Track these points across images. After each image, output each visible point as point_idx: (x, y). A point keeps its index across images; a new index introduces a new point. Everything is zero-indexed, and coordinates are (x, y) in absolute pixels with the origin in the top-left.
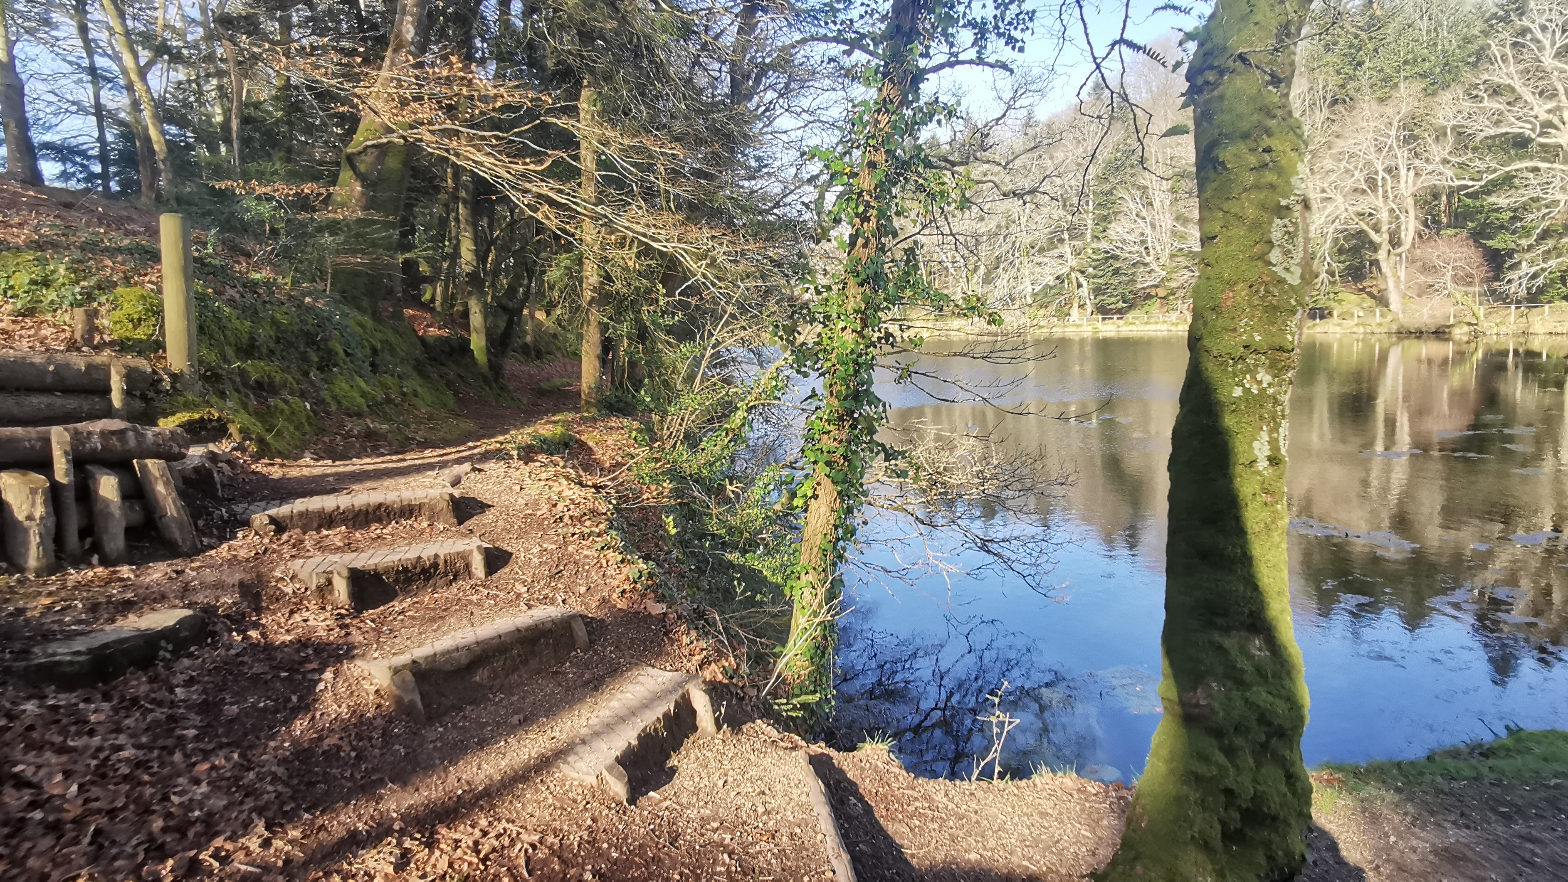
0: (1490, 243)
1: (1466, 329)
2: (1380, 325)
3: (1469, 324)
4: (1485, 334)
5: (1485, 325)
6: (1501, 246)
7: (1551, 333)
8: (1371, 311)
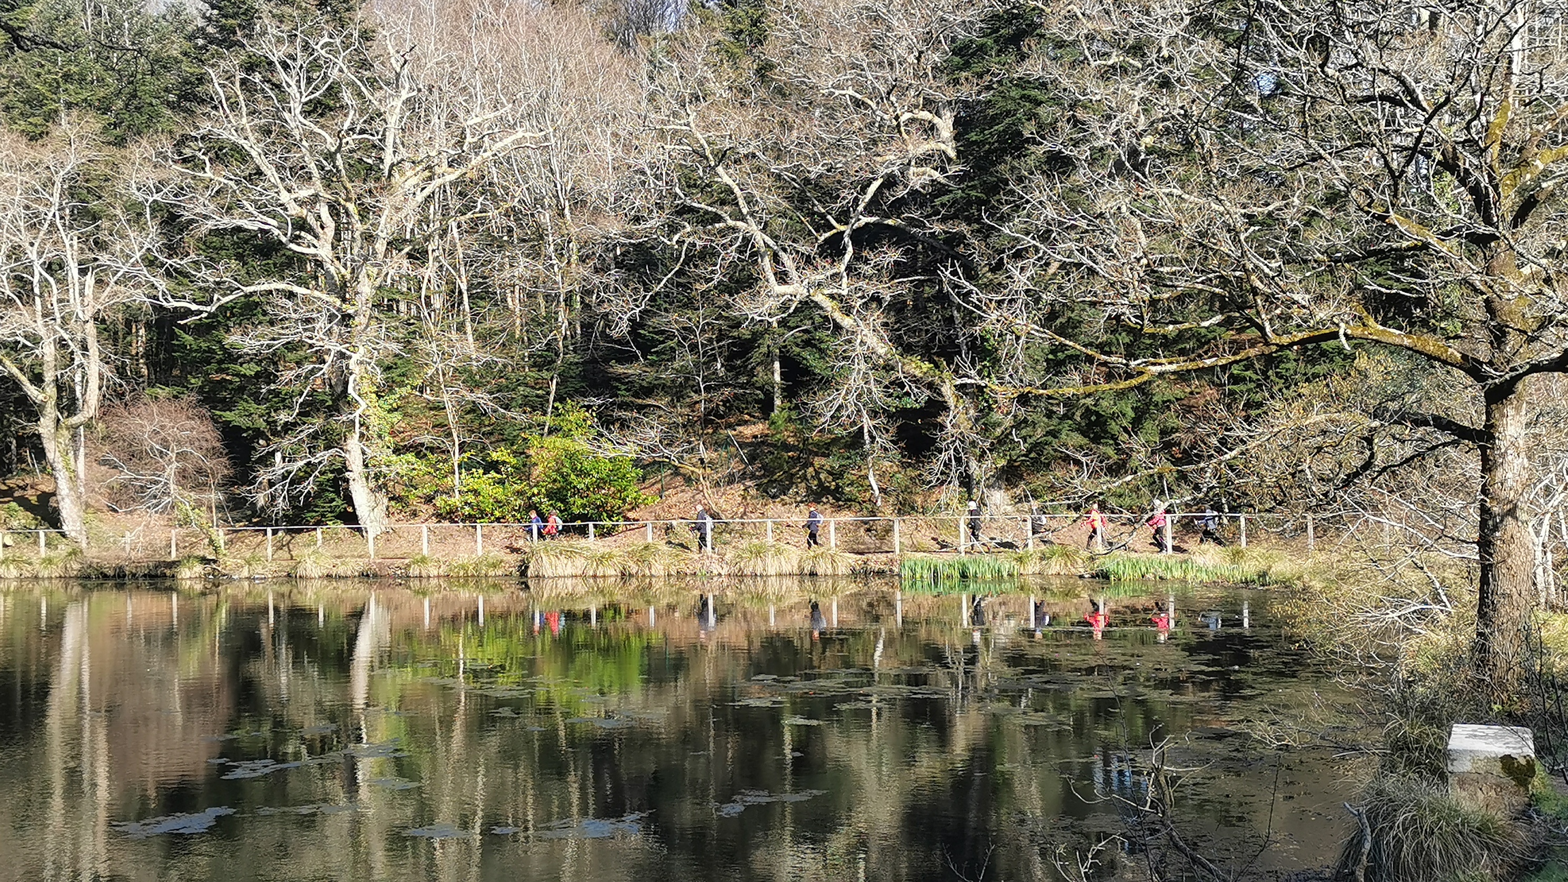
0: (228, 416)
1: (198, 569)
2: (50, 561)
3: (204, 560)
4: (231, 579)
5: (229, 562)
6: (243, 422)
7: (329, 576)
8: (26, 534)
